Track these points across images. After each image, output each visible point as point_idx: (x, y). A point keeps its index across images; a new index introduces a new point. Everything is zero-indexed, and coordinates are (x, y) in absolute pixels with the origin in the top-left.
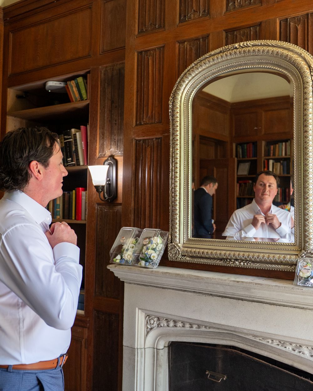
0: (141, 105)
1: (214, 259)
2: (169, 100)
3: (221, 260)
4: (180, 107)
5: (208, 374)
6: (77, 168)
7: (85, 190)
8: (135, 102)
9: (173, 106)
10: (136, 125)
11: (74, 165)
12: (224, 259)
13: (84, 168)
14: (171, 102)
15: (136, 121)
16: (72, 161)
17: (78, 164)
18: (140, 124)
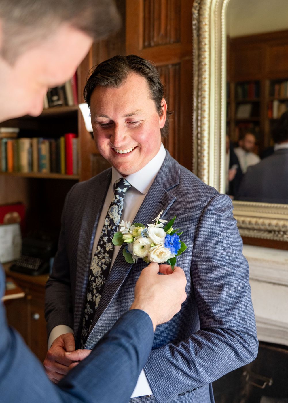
0: (149, 19)
1: (259, 230)
2: (191, 6)
3: (270, 232)
4: (210, 16)
5: (246, 376)
6: (64, 109)
7: (76, 135)
8: (141, 15)
9: (200, 14)
10: (144, 47)
11: (61, 105)
12: (275, 231)
13: (74, 108)
14: (195, 10)
15: (144, 41)
16: (58, 100)
17: (66, 103)
18: (150, 46)
